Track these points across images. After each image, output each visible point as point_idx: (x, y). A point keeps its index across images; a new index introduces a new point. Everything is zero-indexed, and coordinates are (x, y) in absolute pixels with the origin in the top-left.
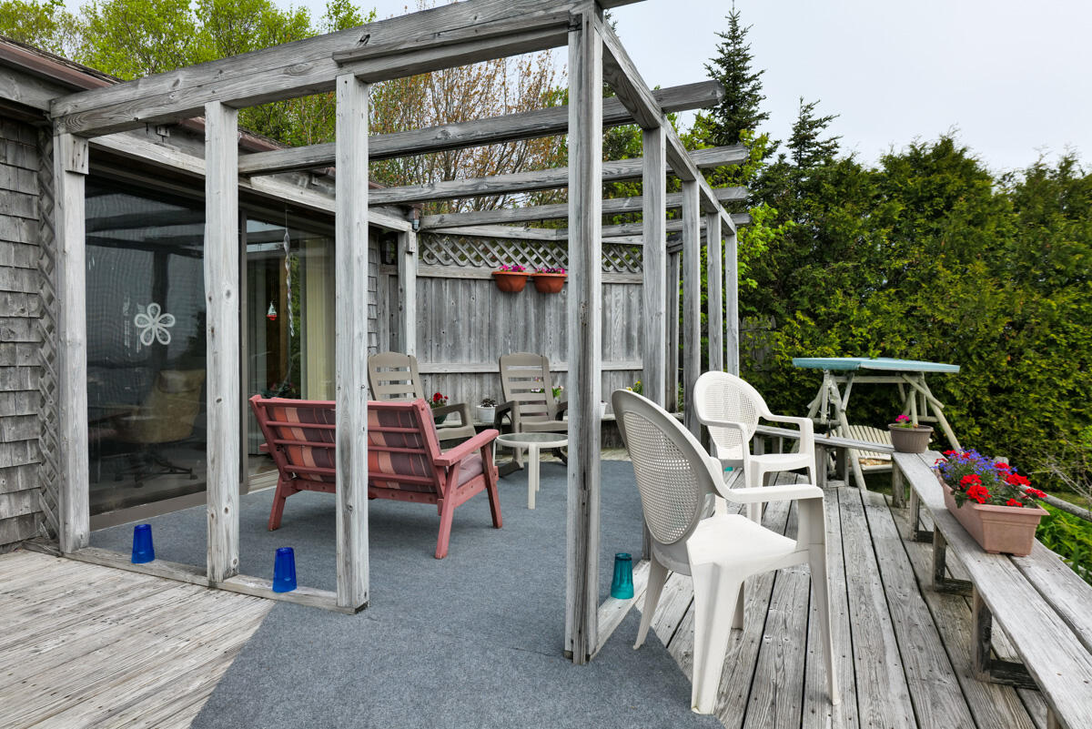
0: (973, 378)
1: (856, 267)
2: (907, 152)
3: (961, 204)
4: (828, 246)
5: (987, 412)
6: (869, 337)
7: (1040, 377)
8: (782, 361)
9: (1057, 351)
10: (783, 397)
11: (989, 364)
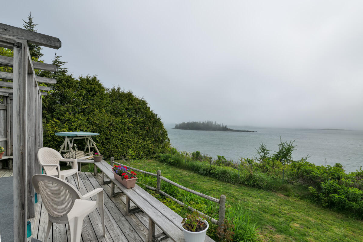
0: (102, 136)
1: (72, 106)
2: (86, 78)
3: (98, 94)
4: (64, 99)
5: (105, 144)
6: (77, 126)
7: (115, 136)
8: (50, 133)
9: (118, 130)
10: (51, 144)
11: (105, 133)
